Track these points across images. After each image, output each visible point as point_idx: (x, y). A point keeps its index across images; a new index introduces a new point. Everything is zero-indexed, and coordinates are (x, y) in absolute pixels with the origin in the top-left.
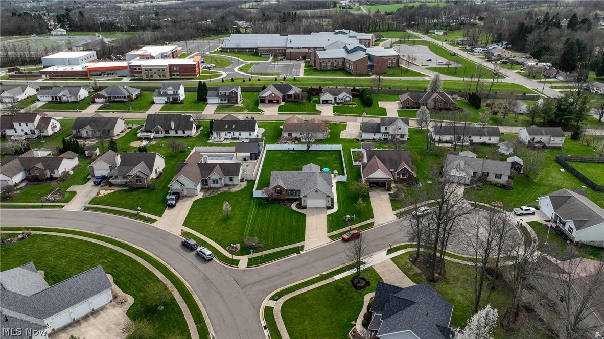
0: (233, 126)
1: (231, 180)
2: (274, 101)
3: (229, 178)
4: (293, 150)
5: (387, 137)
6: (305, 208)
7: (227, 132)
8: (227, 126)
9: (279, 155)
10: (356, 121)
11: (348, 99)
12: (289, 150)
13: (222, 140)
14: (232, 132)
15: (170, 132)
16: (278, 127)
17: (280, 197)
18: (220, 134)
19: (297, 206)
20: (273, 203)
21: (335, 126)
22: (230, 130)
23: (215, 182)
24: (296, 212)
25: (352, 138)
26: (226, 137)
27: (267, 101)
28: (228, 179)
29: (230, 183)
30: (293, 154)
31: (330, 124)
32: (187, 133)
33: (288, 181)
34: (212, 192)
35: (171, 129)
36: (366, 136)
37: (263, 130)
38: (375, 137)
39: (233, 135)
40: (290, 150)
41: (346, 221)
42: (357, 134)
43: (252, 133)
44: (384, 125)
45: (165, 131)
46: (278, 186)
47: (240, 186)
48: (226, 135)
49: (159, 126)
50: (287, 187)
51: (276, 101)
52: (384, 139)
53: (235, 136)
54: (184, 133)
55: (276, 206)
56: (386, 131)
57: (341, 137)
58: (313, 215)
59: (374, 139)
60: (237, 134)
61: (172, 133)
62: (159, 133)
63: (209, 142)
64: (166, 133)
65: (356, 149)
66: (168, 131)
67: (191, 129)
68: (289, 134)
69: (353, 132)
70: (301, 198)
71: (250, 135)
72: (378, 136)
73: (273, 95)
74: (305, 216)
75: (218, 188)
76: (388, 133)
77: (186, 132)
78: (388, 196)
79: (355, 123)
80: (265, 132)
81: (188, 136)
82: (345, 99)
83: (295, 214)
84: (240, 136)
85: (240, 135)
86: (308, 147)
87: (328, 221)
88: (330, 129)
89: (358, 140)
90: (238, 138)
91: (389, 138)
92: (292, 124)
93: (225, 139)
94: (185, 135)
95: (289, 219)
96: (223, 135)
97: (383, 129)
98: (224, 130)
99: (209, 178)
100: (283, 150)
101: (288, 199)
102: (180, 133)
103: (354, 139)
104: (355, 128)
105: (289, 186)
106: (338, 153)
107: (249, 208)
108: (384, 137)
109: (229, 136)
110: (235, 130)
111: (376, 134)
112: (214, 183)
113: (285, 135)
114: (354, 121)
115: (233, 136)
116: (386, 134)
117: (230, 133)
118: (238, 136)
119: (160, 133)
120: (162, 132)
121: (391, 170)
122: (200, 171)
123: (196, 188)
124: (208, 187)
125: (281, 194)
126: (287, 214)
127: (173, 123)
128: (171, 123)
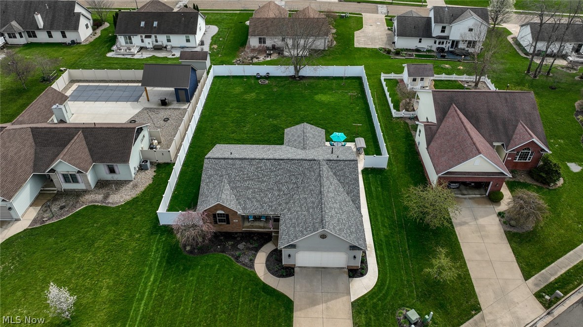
0: (155, 24)
1: (112, 171)
3: (107, 167)
4: (267, 77)
5: (443, 46)
7: (144, 36)
8: (143, 24)
9: (238, 90)
10: (376, 12)
12: (258, 78)
13: (134, 50)
14: (153, 36)
15: (37, 33)
16: (242, 23)
17: (226, 227)
18: (130, 39)
21: (342, 21)
22: (148, 32)
23: (70, 177)
25: (377, 47)
26: (143, 45)
28: (103, 168)
30: (267, 86)
31: (335, 18)
32: (71, 36)
33: (248, 188)
34: (62, 208)
35: (38, 29)
36: (402, 43)
37: (214, 29)
38: (420, 45)
39: (157, 41)
40: (261, 77)
42: (385, 38)
43: (191, 37)
44: (442, 22)
45: (28, 32)
46: (220, 207)
47: (135, 186)
48: (142, 41)
49: (14, 23)
50: (244, 208)
52: (438, 49)
53: (159, 43)
54: (64, 36)
56: (443, 34)
57: (356, 45)
59: (417, 50)
60: (162, 39)
61: (42, 37)
62: (15, 37)
63: (109, 55)
64: (30, 36)
65: (392, 76)
66: (34, 33)
67: (76, 28)
68: (260, 39)
69: (376, 33)
71: (188, 41)
72: (426, 44)
75: (78, 194)
76: (447, 38)
77: (67, 34)
78: (497, 219)
79: (374, 16)
80: (218, 34)
81: (73, 42)
84: (169, 43)
85: (169, 41)
86: (297, 71)
88: (335, 27)
89: (389, 52)
90: (166, 47)
91: (447, 46)
92: (267, 19)
93: (141, 48)
94: (68, 40)
96: (137, 40)
97: (436, 30)
98: (137, 31)
99: (55, 169)
100: (247, 77)
102: (57, 37)
103: (380, 49)
104: (377, 25)
105: (249, 205)
106: (357, 83)
108: (437, 45)
109: (149, 42)
110: (160, 31)
111: (424, 40)
112: (67, 181)
113: (254, 42)
114: (373, 13)
115: (155, 43)
116: (442, 40)
117: (150, 37)
118: (165, 43)
119: (18, 35)
120: (20, 34)
121: (495, 144)
122: (33, 151)
123: (9, 206)
124: (56, 189)
125: (228, 223)
126: (241, 300)
127: (39, 16)
128: (36, 16)
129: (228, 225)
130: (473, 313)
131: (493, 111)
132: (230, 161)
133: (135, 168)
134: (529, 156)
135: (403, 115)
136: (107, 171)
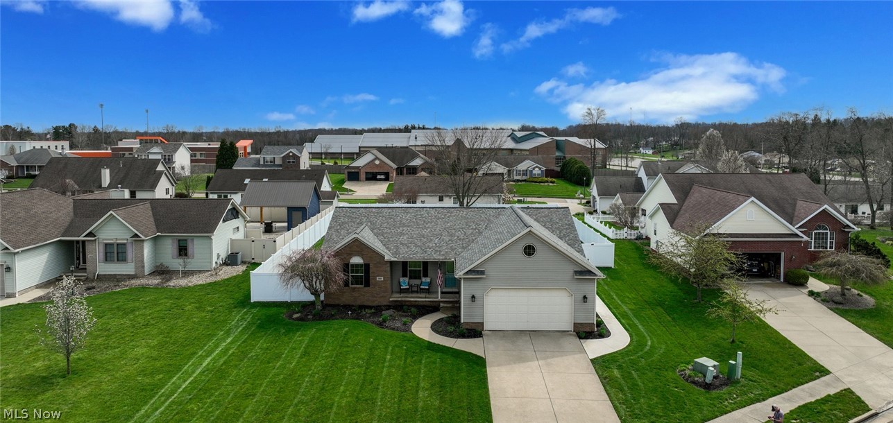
1: (183, 251)
2: (379, 177)
3: (176, 245)
6: (474, 332)
8: (247, 180)
10: (566, 202)
11: (537, 171)
17: (363, 295)
19: (435, 328)
20: (331, 317)
23: (115, 252)
24: (432, 347)
27: (363, 176)
28: (169, 247)
29: (176, 264)
35: (100, 188)
41: (708, 387)
46: (357, 246)
49: (69, 180)
50: (395, 254)
51: (383, 177)
55: (341, 328)
58: (521, 359)
67: (153, 187)
68: (408, 200)
70: (457, 283)
73: (377, 162)
74: (478, 364)
77: (137, 194)
78: (809, 298)
79: (564, 204)
82: (531, 171)
83: (430, 353)
87: (608, 383)
95: (397, 376)
98: (238, 188)
99: (90, 234)
101: (399, 307)
105: (403, 250)
107: (211, 336)
112: (108, 258)
114: (560, 202)
122: (68, 219)
123: (9, 263)
124: (86, 274)
125: (367, 284)
126: (388, 357)
127: (108, 171)
128: (103, 170)
129: (367, 288)
130: (817, 374)
131: (756, 190)
132: (374, 210)
133: (218, 256)
134: (829, 241)
135: (626, 235)
136: (176, 251)
